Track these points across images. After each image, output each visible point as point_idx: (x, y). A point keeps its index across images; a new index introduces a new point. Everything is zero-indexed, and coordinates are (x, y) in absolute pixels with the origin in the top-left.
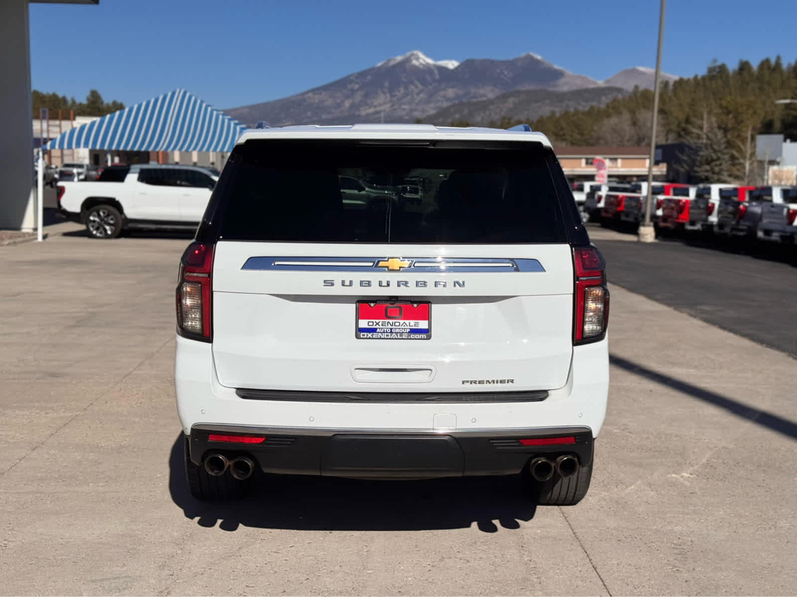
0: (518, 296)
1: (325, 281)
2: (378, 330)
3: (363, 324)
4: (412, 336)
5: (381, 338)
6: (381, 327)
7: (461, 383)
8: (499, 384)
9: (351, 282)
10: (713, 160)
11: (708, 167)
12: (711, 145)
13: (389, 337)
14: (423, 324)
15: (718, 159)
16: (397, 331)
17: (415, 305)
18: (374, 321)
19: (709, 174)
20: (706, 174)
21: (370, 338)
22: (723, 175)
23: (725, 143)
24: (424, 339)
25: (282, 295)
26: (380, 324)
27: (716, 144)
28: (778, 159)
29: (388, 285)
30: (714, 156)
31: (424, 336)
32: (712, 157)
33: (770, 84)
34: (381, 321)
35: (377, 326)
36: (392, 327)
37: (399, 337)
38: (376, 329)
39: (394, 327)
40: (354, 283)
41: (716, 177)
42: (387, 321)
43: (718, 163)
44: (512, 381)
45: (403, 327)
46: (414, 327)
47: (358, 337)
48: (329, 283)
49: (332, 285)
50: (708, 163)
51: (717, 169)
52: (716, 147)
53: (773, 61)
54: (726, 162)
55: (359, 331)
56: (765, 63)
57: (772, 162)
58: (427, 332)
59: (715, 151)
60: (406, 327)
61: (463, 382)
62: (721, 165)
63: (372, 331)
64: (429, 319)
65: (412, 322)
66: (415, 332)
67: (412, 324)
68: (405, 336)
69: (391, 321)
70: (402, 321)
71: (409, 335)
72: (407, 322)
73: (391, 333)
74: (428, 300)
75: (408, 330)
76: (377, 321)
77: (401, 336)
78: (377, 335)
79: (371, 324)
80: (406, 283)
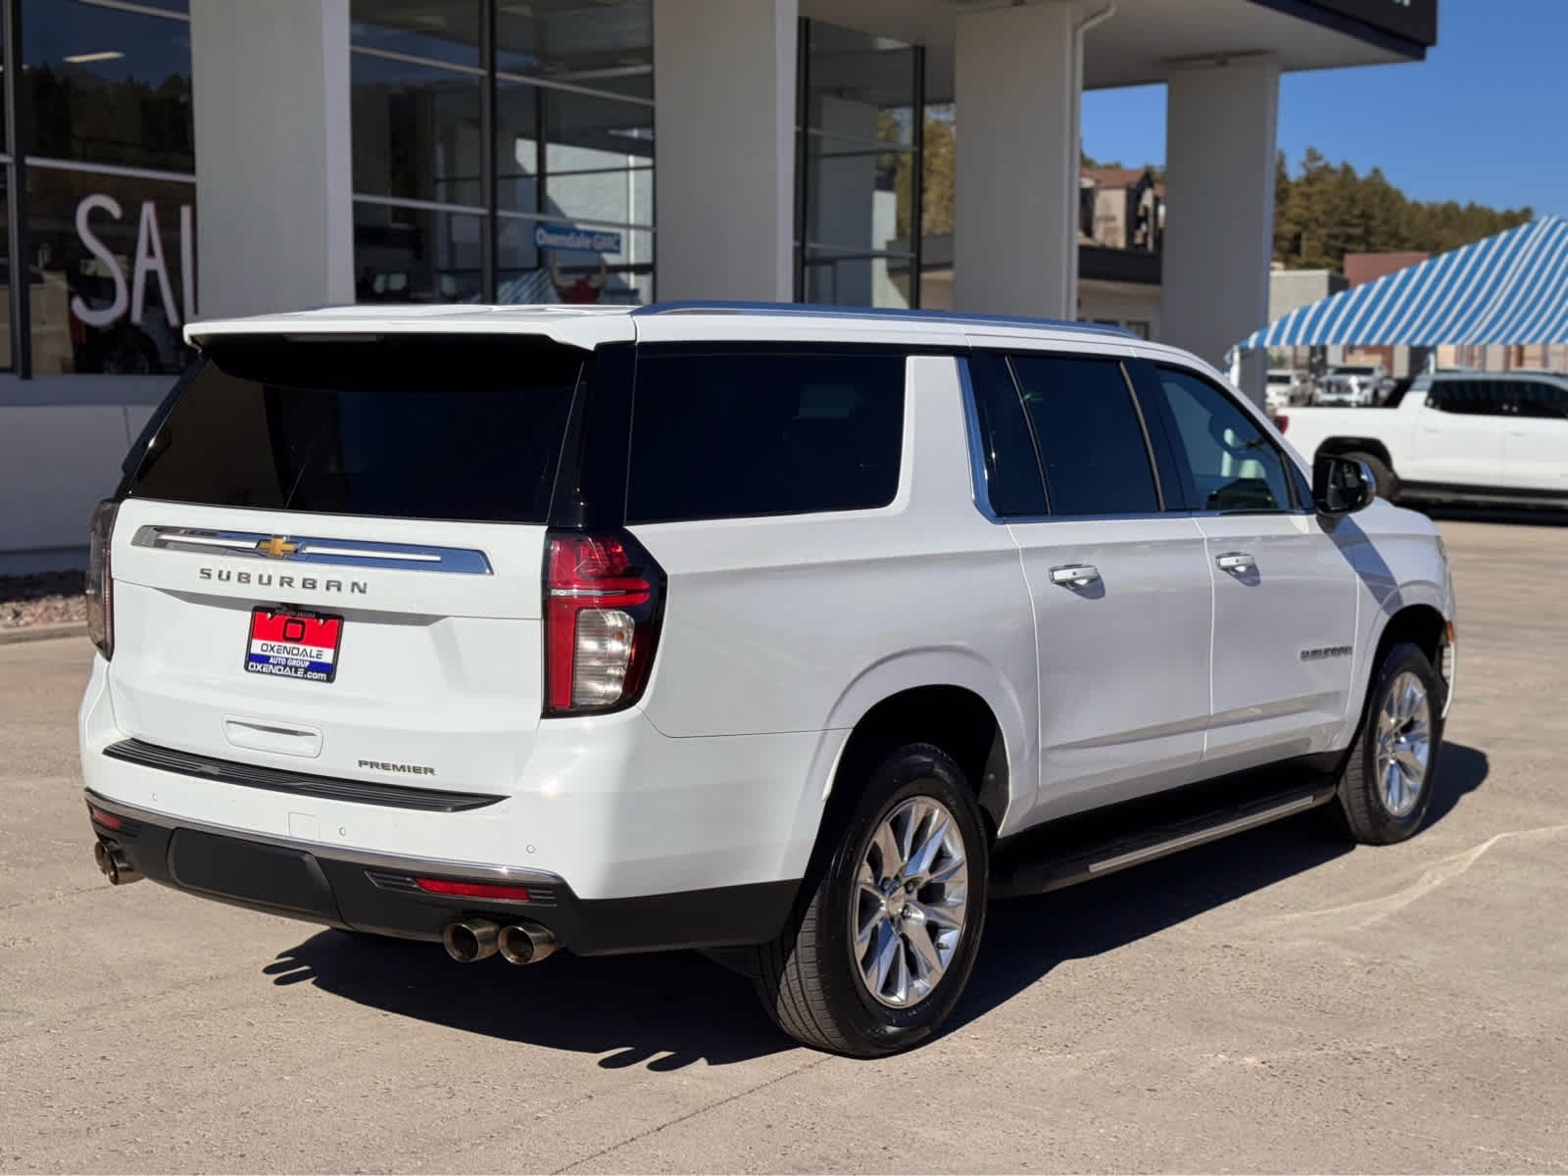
0: (446, 617)
1: (203, 571)
2: (271, 661)
3: (258, 647)
4: (316, 675)
5: (271, 673)
6: (276, 654)
7: (357, 764)
8: (413, 774)
13: (281, 673)
14: (327, 656)
16: (294, 663)
17: (324, 621)
18: (269, 643)
21: (259, 672)
24: (323, 681)
25: (179, 592)
26: (275, 649)
31: (323, 676)
34: (277, 644)
35: (272, 654)
36: (287, 656)
37: (293, 674)
38: (268, 658)
39: (290, 656)
40: (232, 575)
42: (284, 644)
44: (432, 771)
45: (301, 658)
46: (315, 660)
47: (246, 667)
48: (206, 574)
49: (209, 577)
55: (251, 658)
58: (330, 669)
60: (306, 658)
61: (361, 763)
63: (263, 659)
64: (336, 647)
65: (315, 650)
66: (316, 667)
67: (314, 654)
68: (300, 673)
69: (289, 645)
70: (302, 647)
71: (305, 673)
72: (308, 648)
73: (285, 666)
74: (339, 613)
75: (307, 664)
76: (273, 643)
77: (296, 672)
78: (267, 668)
79: (265, 648)
80: (292, 580)
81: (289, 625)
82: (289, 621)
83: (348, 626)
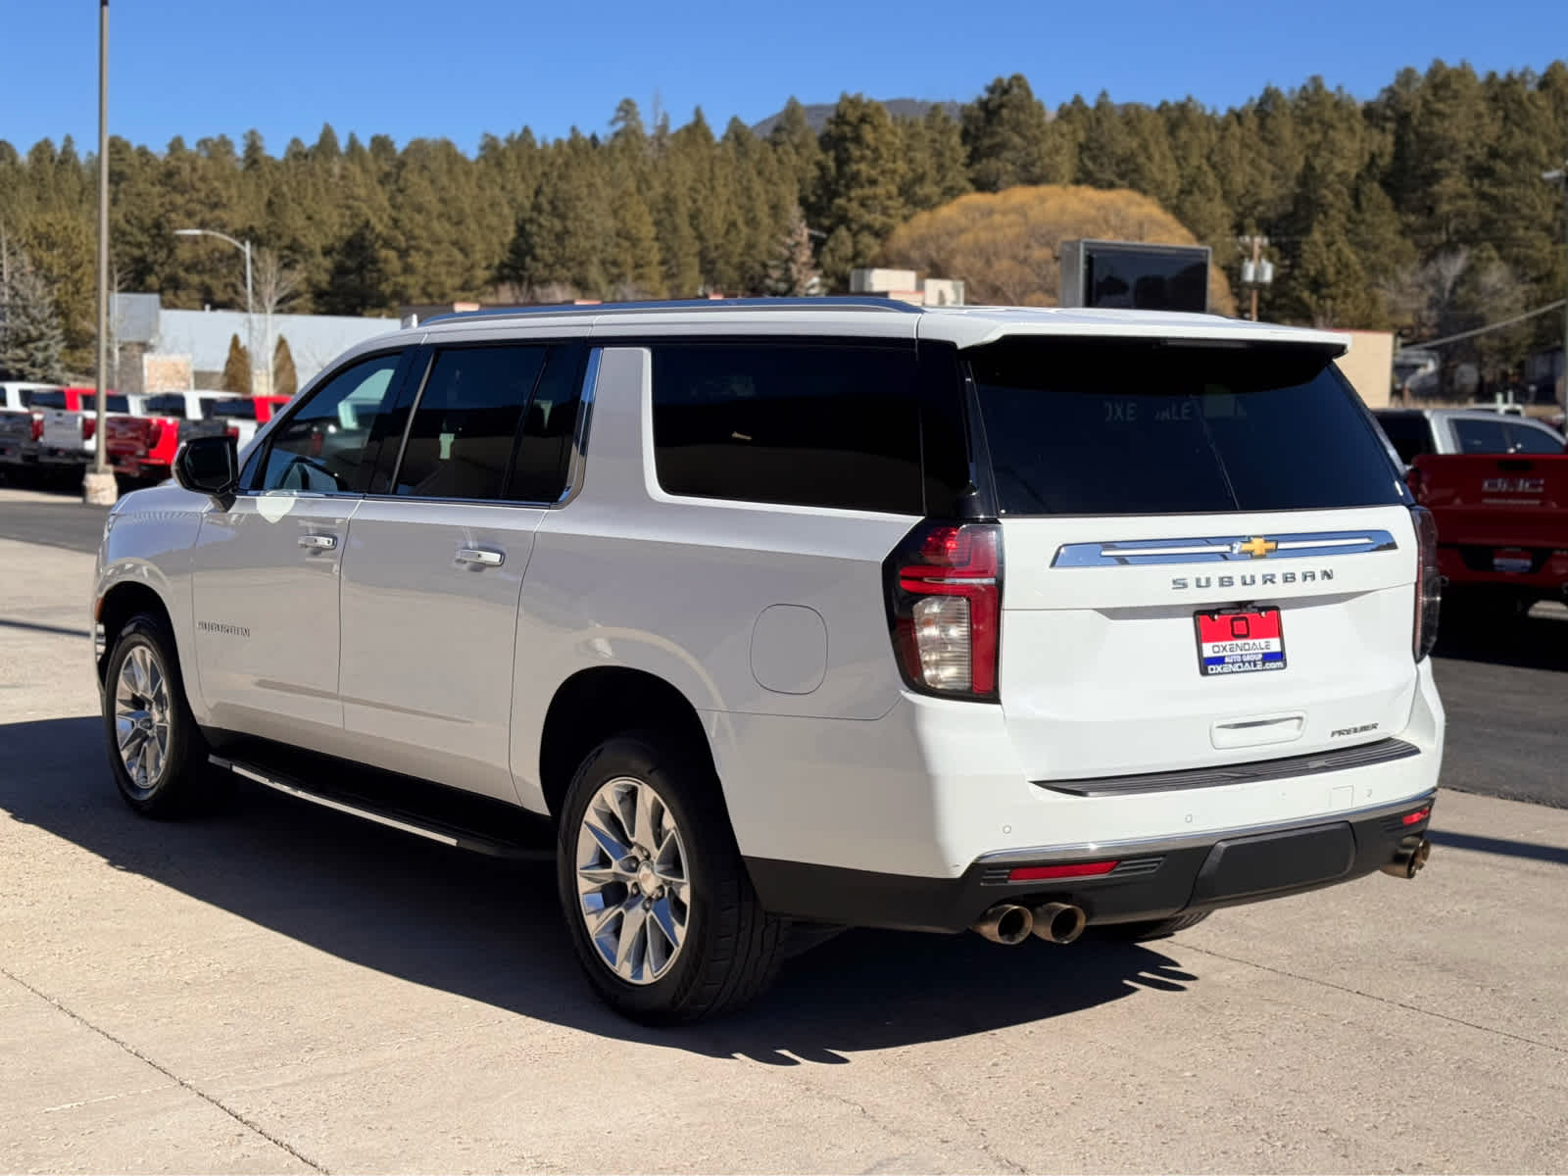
1: (1174, 582)
2: (1227, 660)
3: (1209, 650)
4: (1269, 665)
5: (1233, 672)
6: (1229, 653)
8: (1364, 731)
9: (1208, 580)
10: (30, 339)
11: (21, 353)
12: (25, 308)
13: (1242, 670)
14: (1274, 645)
15: (41, 337)
16: (1248, 658)
17: (1263, 614)
18: (1220, 644)
19: (26, 366)
20: (19, 366)
21: (1220, 674)
22: (51, 367)
23: (50, 305)
24: (1280, 669)
25: (1106, 609)
26: (1228, 648)
27: (34, 308)
28: (152, 341)
29: (1253, 582)
30: (34, 333)
31: (1279, 663)
32: (27, 331)
33: (59, 190)
34: (1228, 643)
35: (1225, 654)
36: (1241, 653)
37: (1253, 668)
38: (1224, 657)
39: (1244, 652)
41: (39, 372)
42: (1234, 642)
43: (41, 344)
45: (1254, 651)
46: (1266, 651)
47: (1204, 672)
48: (1179, 584)
49: (1185, 586)
50: (22, 345)
51: (40, 356)
52: (34, 312)
53: (58, 147)
54: (57, 343)
55: (1206, 665)
56: (42, 150)
57: (145, 347)
58: (1279, 657)
59: (33, 321)
60: (1258, 651)
61: (1333, 734)
62: (46, 348)
63: (1220, 661)
64: (1280, 634)
65: (1262, 642)
66: (1269, 657)
67: (1263, 646)
68: (1259, 667)
69: (1240, 642)
70: (1251, 642)
71: (1264, 664)
72: (1257, 641)
73: (1244, 663)
74: (1272, 604)
75: (1260, 656)
76: (1224, 643)
77: (1255, 665)
78: (1227, 668)
79: (1216, 649)
80: (1273, 576)
81: (1235, 623)
82: (1233, 620)
83: (1285, 614)
